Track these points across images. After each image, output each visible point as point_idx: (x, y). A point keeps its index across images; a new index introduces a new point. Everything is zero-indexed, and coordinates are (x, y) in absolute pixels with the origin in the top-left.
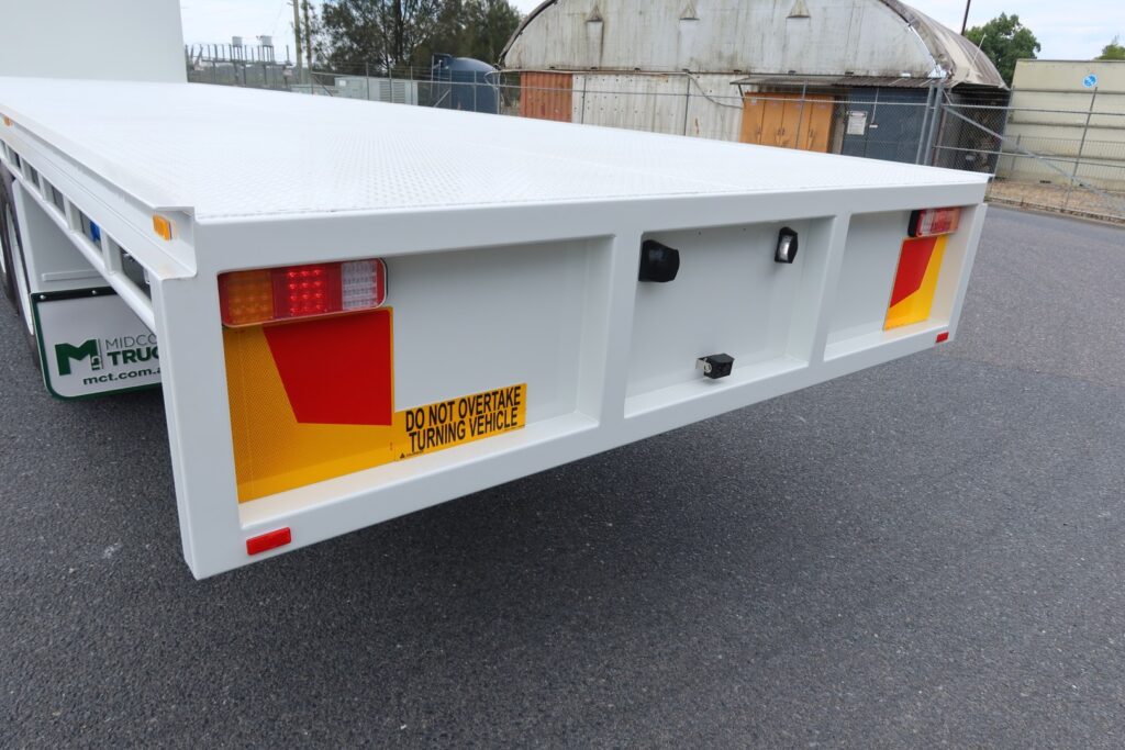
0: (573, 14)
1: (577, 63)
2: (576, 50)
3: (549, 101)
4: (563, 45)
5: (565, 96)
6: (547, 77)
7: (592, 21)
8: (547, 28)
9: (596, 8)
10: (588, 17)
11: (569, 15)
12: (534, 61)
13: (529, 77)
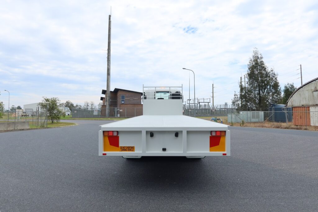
0: (308, 90)
1: (311, 103)
2: (310, 100)
3: (303, 115)
4: (306, 99)
5: (308, 113)
6: (301, 108)
7: (314, 91)
8: (300, 95)
9: (316, 88)
10: (313, 90)
11: (307, 90)
12: (296, 104)
13: (296, 109)
